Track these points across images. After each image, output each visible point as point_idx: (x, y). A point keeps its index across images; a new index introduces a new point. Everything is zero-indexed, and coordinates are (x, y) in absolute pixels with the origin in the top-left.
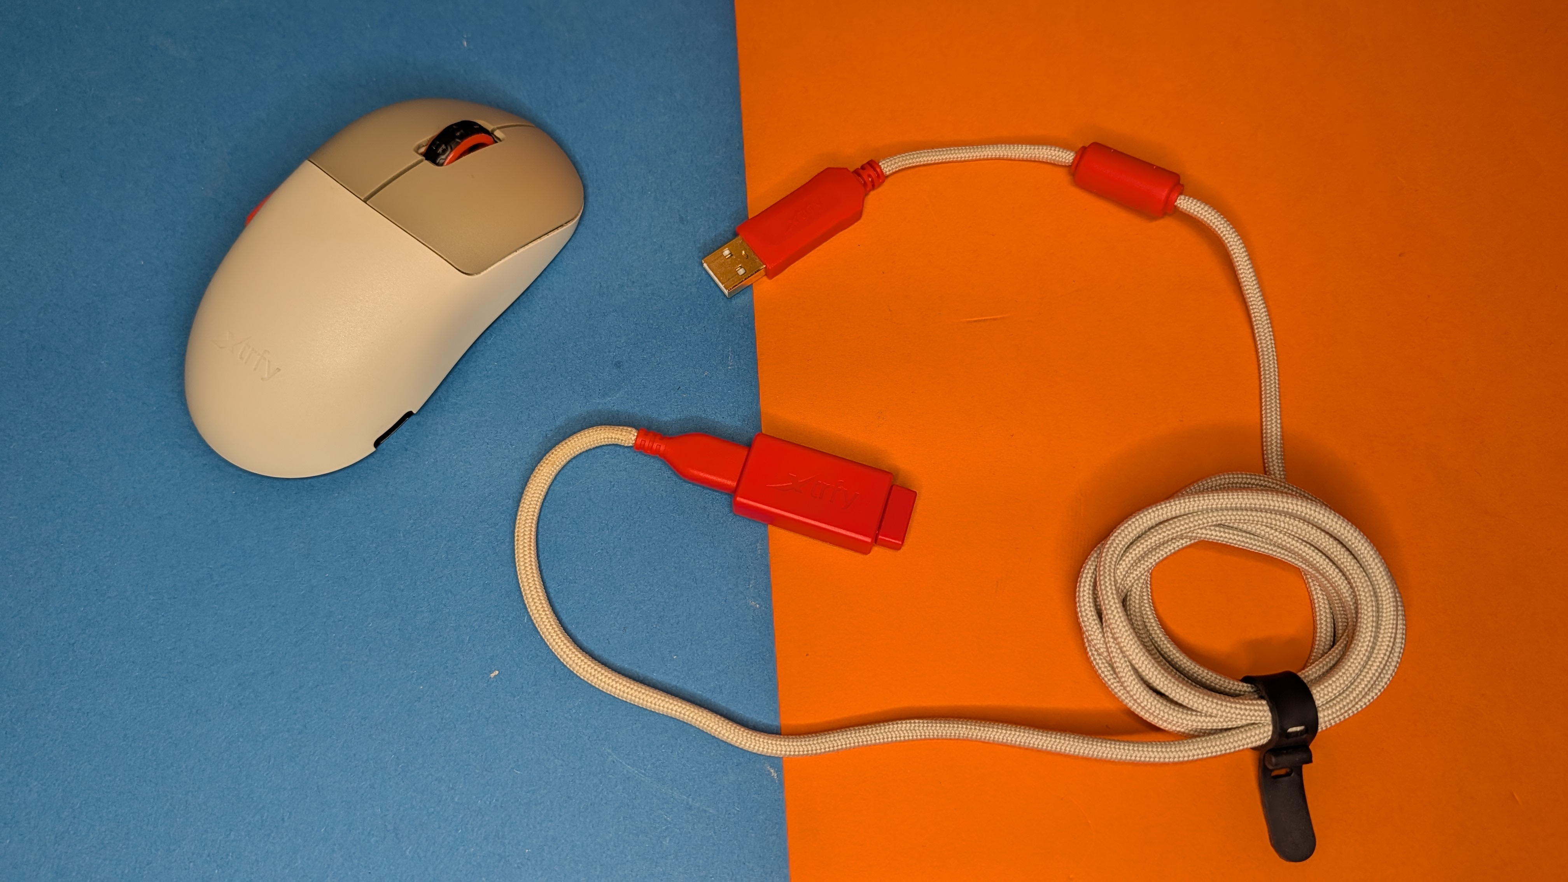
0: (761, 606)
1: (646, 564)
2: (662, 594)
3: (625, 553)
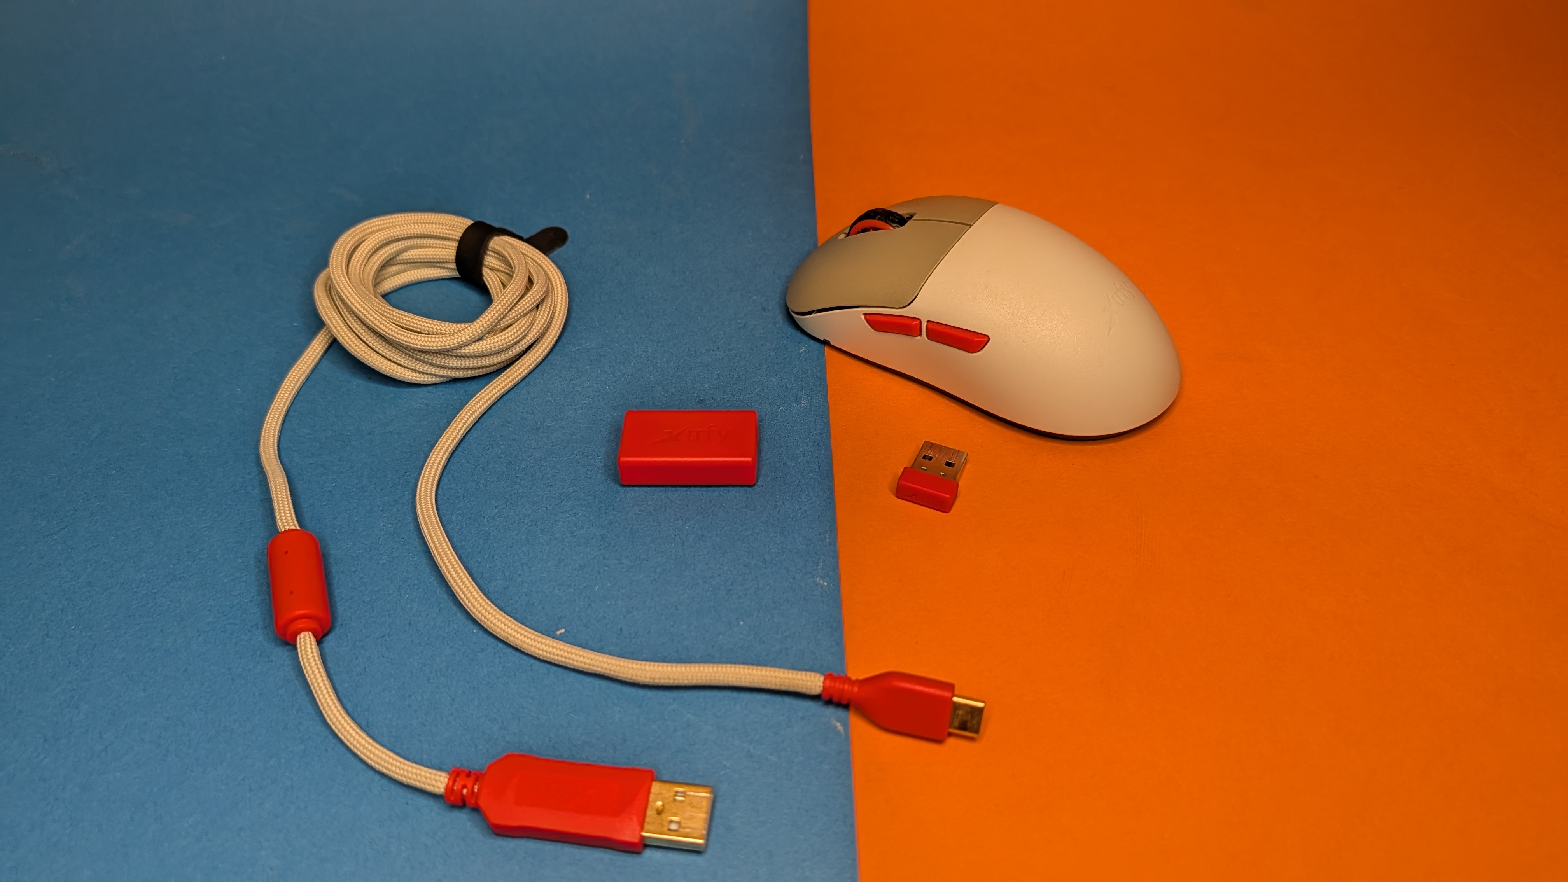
0: (829, 584)
1: (717, 548)
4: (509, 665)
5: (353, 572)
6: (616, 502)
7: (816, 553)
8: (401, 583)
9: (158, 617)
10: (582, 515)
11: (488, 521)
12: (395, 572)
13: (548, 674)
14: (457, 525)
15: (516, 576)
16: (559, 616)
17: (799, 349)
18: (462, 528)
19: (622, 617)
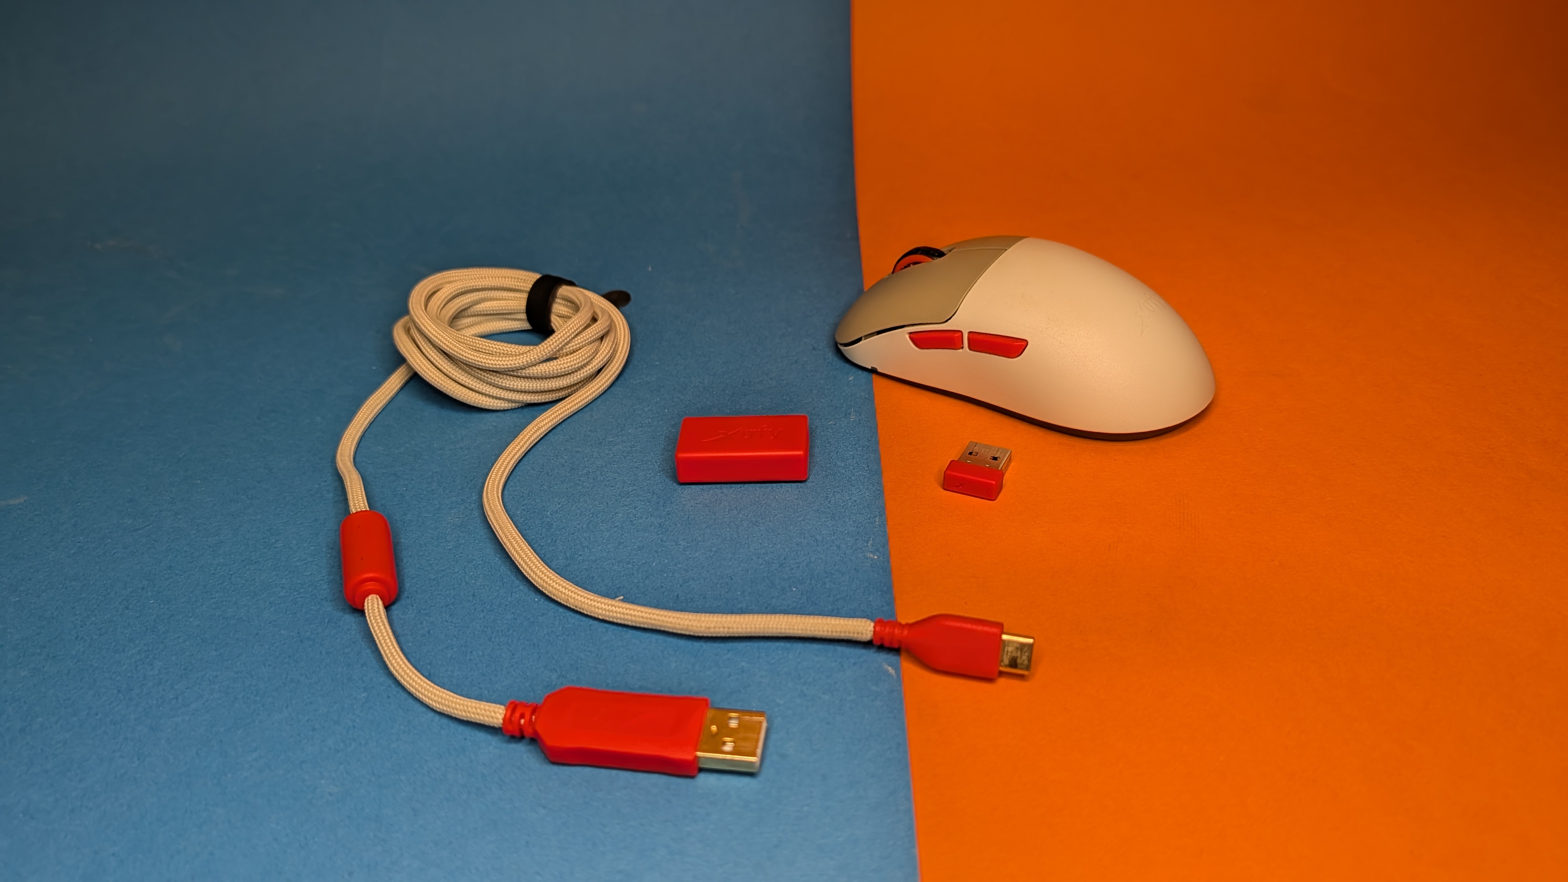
0: (879, 557)
1: (771, 531)
2: (783, 549)
3: (751, 524)
4: (569, 625)
5: (421, 556)
6: (673, 498)
7: (866, 533)
8: (466, 564)
9: (234, 593)
10: (640, 509)
11: (551, 514)
12: (461, 555)
13: (607, 632)
14: (521, 517)
15: (576, 556)
16: (618, 586)
17: (848, 378)
18: (526, 520)
19: (679, 586)
